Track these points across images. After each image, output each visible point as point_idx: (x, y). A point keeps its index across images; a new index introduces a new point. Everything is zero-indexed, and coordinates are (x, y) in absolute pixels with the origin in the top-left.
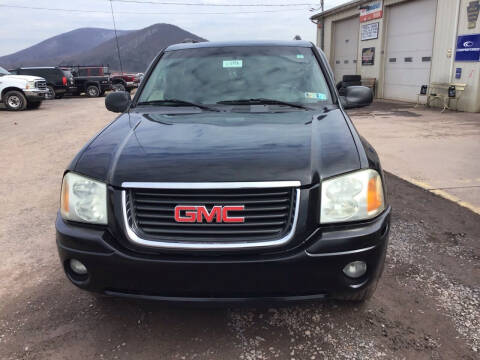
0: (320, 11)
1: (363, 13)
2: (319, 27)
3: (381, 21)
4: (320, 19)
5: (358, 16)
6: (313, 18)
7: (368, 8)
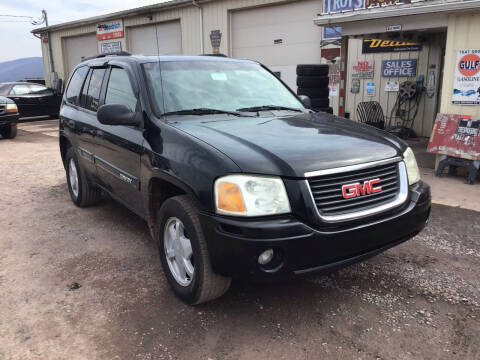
0: (44, 26)
1: (101, 32)
2: (44, 42)
3: (123, 40)
4: (45, 34)
5: (94, 33)
6: (35, 32)
7: (106, 27)
